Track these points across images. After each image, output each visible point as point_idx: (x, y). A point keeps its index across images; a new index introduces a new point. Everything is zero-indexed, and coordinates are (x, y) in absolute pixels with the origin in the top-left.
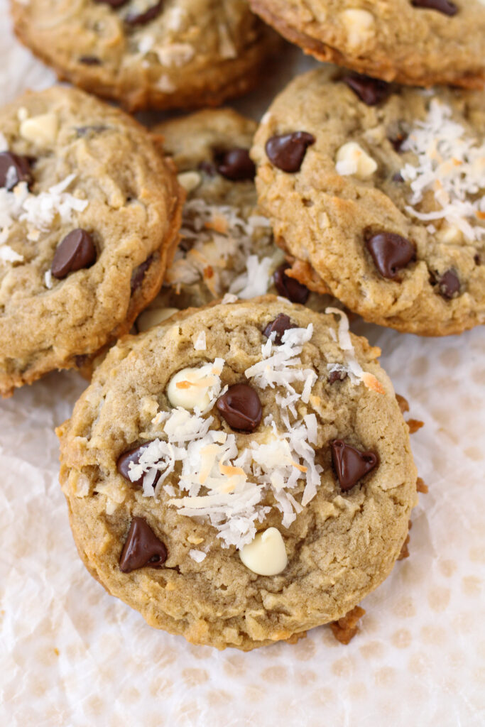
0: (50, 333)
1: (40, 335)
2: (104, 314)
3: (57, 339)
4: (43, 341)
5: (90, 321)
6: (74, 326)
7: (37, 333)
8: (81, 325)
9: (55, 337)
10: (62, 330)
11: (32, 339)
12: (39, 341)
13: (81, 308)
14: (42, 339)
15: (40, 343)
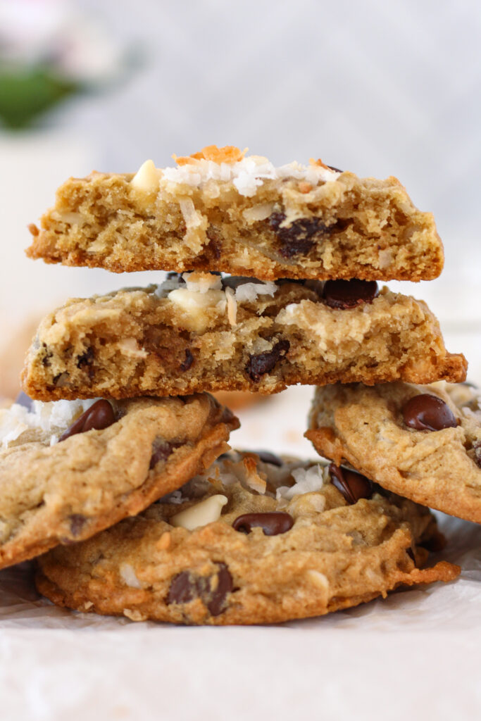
0: (44, 473)
1: (30, 476)
2: (113, 463)
3: (50, 481)
4: (33, 487)
5: (94, 468)
6: (74, 470)
7: (25, 475)
8: (82, 471)
9: (48, 479)
10: (57, 471)
11: (19, 482)
12: (27, 486)
13: (86, 452)
14: (31, 482)
15: (29, 490)
